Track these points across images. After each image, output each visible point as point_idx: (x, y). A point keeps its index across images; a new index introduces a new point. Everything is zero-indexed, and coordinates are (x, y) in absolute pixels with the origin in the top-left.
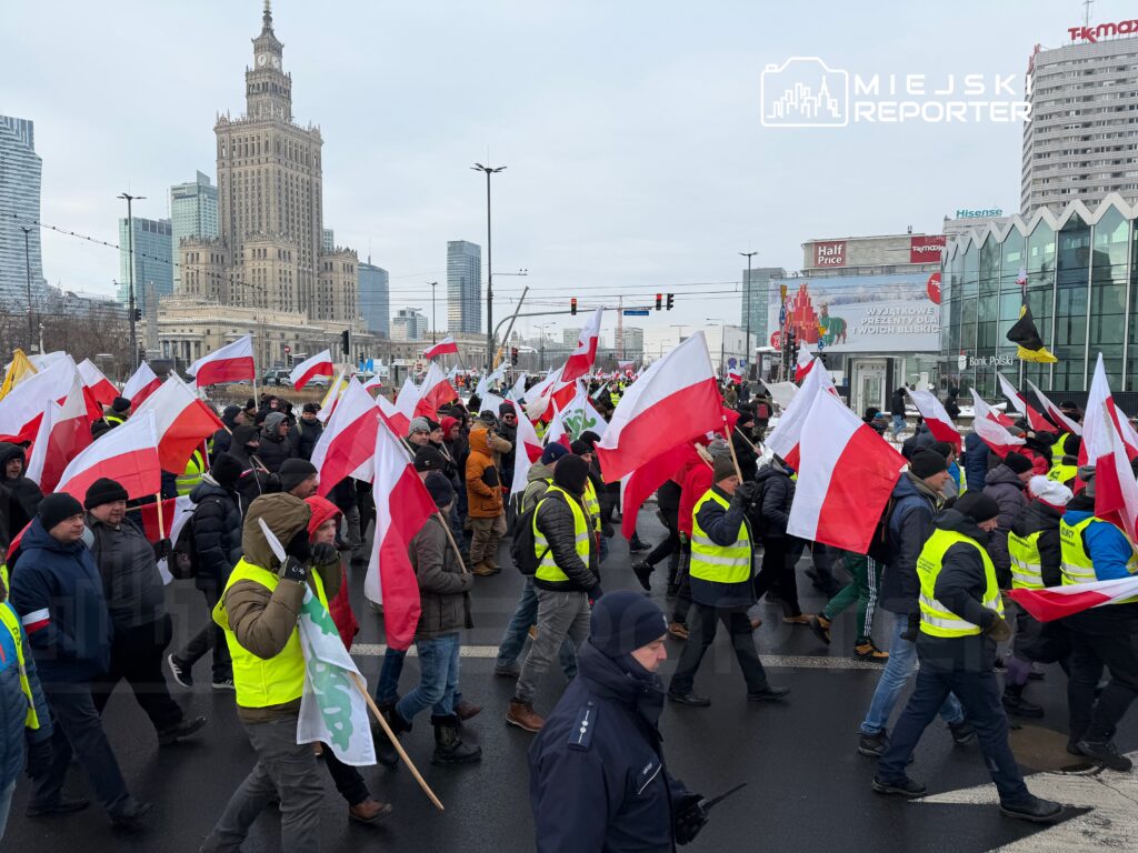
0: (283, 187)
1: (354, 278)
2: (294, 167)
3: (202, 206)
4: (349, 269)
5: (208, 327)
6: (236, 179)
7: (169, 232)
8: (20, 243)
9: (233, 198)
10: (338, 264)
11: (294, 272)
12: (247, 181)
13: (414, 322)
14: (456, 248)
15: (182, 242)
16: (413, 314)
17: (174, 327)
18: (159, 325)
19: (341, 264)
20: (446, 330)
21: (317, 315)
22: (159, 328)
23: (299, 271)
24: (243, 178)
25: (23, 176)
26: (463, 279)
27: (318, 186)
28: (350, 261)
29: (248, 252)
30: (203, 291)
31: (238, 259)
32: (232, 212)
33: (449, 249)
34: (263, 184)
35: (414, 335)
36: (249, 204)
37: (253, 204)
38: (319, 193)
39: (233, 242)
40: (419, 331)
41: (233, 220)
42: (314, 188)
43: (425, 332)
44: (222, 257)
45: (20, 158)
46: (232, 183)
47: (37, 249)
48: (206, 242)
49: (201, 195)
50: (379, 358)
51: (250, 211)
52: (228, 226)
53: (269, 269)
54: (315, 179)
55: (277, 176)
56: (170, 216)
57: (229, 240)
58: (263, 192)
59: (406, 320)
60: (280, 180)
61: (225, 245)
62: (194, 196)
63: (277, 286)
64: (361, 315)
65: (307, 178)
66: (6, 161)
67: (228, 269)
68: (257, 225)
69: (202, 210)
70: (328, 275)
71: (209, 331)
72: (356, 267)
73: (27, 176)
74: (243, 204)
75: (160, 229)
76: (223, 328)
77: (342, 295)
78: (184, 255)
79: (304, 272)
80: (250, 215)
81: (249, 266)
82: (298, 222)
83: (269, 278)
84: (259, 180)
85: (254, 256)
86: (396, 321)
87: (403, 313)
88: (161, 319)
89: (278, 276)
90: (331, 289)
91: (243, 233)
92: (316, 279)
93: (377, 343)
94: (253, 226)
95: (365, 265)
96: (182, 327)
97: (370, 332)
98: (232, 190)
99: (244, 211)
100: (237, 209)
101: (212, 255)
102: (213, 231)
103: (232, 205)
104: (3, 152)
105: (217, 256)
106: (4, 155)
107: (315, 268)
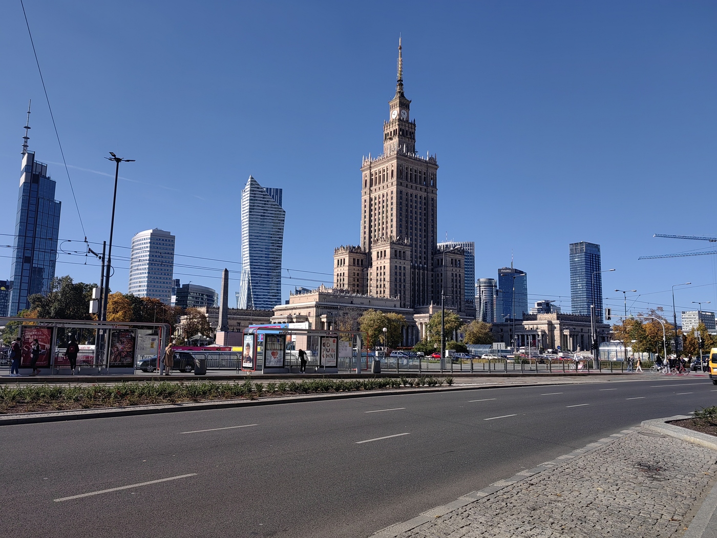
0: (404, 202)
2: (414, 188)
6: (374, 203)
15: (336, 252)
24: (377, 201)
25: (274, 223)
27: (434, 201)
29: (374, 255)
33: (571, 249)
34: (389, 203)
36: (381, 219)
38: (434, 205)
41: (370, 232)
42: (430, 202)
44: (362, 260)
45: (274, 212)
51: (381, 224)
53: (387, 265)
54: (430, 195)
57: (367, 248)
61: (365, 251)
63: (393, 279)
65: (424, 195)
66: (266, 214)
67: (366, 269)
70: (440, 269)
73: (277, 223)
74: (377, 220)
80: (381, 227)
81: (375, 264)
82: (416, 229)
84: (387, 200)
85: (378, 257)
89: (393, 271)
92: (430, 273)
99: (377, 225)
101: (354, 259)
103: (370, 221)
104: (264, 210)
105: (358, 260)
106: (265, 211)
107: (430, 264)
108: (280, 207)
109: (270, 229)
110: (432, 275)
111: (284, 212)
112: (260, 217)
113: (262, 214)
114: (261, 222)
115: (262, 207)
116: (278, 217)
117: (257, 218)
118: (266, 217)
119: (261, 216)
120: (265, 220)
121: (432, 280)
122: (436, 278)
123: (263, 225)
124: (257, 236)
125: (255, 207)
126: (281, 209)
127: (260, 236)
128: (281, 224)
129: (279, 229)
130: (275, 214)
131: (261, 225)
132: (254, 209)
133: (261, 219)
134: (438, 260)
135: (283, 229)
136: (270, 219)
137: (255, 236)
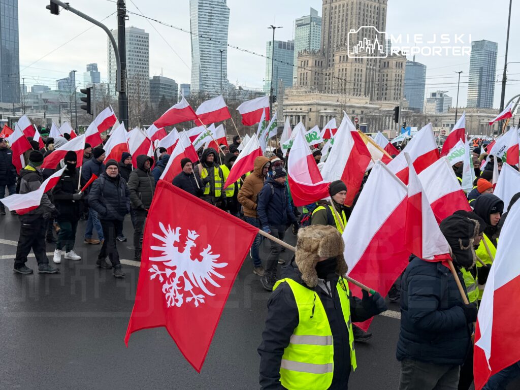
0: (362, 13)
1: (403, 72)
3: (312, 30)
4: (399, 65)
5: (311, 107)
6: (333, 11)
7: (293, 48)
8: (218, 59)
9: (330, 23)
10: (393, 63)
11: (364, 70)
12: (339, 11)
13: (441, 101)
14: (478, 46)
15: (300, 55)
16: (441, 95)
17: (292, 107)
18: (284, 105)
19: (394, 62)
20: (465, 106)
21: (376, 98)
22: (284, 108)
23: (367, 69)
24: (337, 10)
25: (220, 20)
26: (481, 68)
28: (401, 60)
29: (337, 58)
30: (309, 84)
31: (331, 63)
32: (330, 33)
33: (473, 47)
34: (349, 12)
35: (441, 110)
36: (340, 26)
37: (342, 26)
38: (384, 15)
39: (329, 52)
40: (445, 107)
41: (330, 37)
42: (382, 12)
43: (449, 108)
44: (322, 62)
45: (220, 10)
46: (331, 13)
47: (225, 62)
48: (312, 53)
49: (312, 23)
50: (414, 126)
51: (340, 31)
52: (326, 42)
53: (348, 68)
54: (382, 6)
55: (358, 6)
56: (294, 39)
57: (326, 51)
58: (349, 18)
59: (436, 99)
60: (360, 8)
61: (324, 54)
62: (308, 24)
63: (353, 79)
64: (405, 97)
65: (377, 5)
66: (213, 12)
67: (324, 70)
68: (343, 40)
69: (312, 33)
70: (386, 71)
71: (311, 109)
72: (404, 64)
73: (222, 20)
74: (336, 27)
75: (288, 47)
76: (319, 108)
77: (393, 82)
78: (300, 62)
79: (370, 69)
80: (340, 33)
81: (337, 66)
83: (348, 75)
84: (347, 10)
85: (340, 60)
86: (429, 100)
87: (434, 95)
88: (286, 102)
89: (353, 73)
90: (387, 80)
91: (335, 46)
92: (377, 74)
93: (414, 116)
94: (341, 41)
95: (411, 62)
96: (296, 107)
97: (410, 108)
98: (331, 18)
99: (336, 32)
100: (332, 30)
101: (316, 61)
102: (317, 47)
103: (330, 28)
104: (211, 7)
105: (319, 62)
106: (212, 9)
107: (378, 66)
108: (225, 5)
109: (217, 26)
110: (379, 75)
111: (229, 9)
112: (207, 14)
113: (210, 11)
114: (209, 19)
115: (210, 4)
116: (223, 14)
117: (205, 15)
118: (213, 14)
119: (209, 13)
120: (212, 17)
121: (379, 80)
122: (382, 77)
123: (211, 21)
124: (206, 32)
125: (204, 5)
126: (226, 6)
127: (208, 32)
128: (226, 22)
129: (224, 26)
130: (221, 11)
131: (209, 21)
132: (202, 6)
133: (209, 16)
134: (385, 63)
135: (228, 26)
136: (216, 16)
137: (204, 32)
